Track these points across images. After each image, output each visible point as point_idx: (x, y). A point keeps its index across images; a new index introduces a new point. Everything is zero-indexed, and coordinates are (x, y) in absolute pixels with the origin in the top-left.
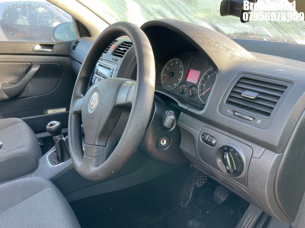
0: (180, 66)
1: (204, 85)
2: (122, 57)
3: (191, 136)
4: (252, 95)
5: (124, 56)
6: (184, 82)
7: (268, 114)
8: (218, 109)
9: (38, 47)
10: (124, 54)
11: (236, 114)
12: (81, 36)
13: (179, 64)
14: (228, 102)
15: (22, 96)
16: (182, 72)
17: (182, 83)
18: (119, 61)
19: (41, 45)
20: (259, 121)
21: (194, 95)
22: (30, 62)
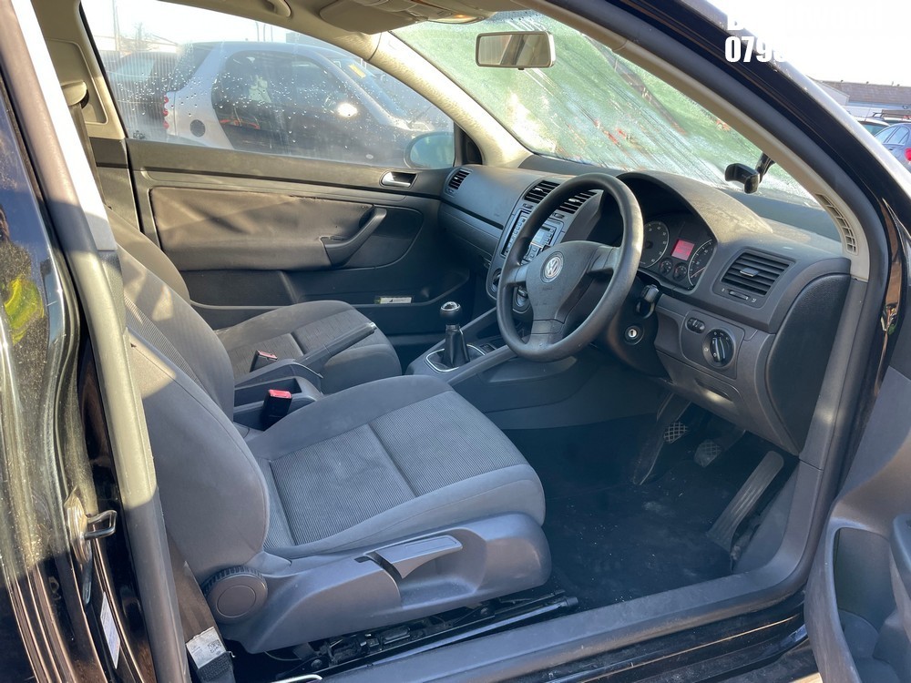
0: (664, 234)
1: (698, 263)
2: (573, 212)
3: (673, 324)
4: (751, 273)
5: (577, 212)
6: (668, 257)
7: (764, 293)
8: (711, 288)
9: (389, 178)
10: (576, 209)
11: (732, 293)
12: (465, 162)
13: (662, 231)
14: (725, 280)
15: (347, 264)
16: (666, 243)
17: (664, 259)
18: (566, 218)
19: (395, 174)
20: (754, 300)
21: (681, 276)
22: (372, 204)
